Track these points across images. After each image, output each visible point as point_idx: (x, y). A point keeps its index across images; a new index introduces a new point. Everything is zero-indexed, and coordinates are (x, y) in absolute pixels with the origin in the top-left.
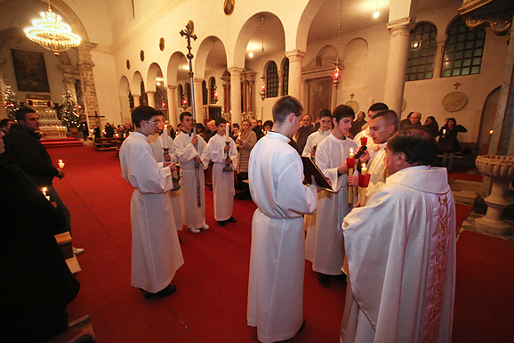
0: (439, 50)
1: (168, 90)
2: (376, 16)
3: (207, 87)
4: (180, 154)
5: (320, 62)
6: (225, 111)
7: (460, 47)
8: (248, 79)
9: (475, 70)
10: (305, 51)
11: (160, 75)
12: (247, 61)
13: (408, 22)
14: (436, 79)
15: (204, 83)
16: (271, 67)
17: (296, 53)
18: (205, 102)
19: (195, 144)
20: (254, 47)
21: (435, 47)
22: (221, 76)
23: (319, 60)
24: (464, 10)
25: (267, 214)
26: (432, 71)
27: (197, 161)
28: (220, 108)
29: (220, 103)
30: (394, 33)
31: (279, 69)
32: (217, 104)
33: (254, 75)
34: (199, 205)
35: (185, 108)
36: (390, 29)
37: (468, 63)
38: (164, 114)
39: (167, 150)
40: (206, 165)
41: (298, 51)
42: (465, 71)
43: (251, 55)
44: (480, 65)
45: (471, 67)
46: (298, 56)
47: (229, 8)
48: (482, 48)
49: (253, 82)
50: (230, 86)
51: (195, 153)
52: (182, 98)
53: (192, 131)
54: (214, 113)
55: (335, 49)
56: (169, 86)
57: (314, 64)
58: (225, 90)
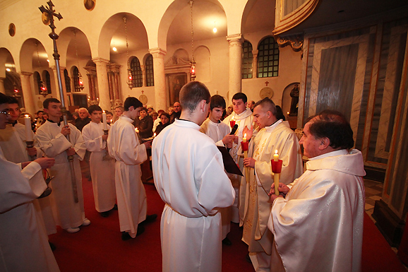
0: (255, 59)
1: (22, 77)
2: (215, 31)
3: (70, 75)
4: (46, 146)
5: (176, 61)
6: (92, 99)
7: (266, 59)
8: (114, 71)
9: (275, 74)
10: (165, 50)
11: (11, 60)
12: (112, 54)
13: (240, 37)
14: (255, 79)
15: (65, 71)
16: (134, 62)
17: (159, 51)
18: (68, 89)
19: (67, 134)
20: (117, 43)
21: (252, 58)
22: (85, 66)
23: (175, 59)
24: (276, 33)
25: (184, 214)
26: (252, 73)
27: (70, 153)
28: (85, 96)
29: (85, 91)
30: (231, 44)
31: (142, 64)
32: (82, 92)
33: (118, 67)
34: (76, 201)
35: (45, 95)
36: (229, 41)
37: (270, 69)
38: (18, 101)
39: (32, 143)
40: (82, 155)
41: (160, 50)
42: (270, 75)
43: (115, 50)
44: (278, 71)
45: (273, 72)
46: (160, 53)
47: (90, 3)
48: (278, 60)
49: (119, 73)
50: (96, 76)
51: (67, 144)
52: (39, 85)
53: (62, 120)
54: (79, 100)
55: (186, 52)
56: (23, 73)
57: (171, 62)
58: (90, 79)
